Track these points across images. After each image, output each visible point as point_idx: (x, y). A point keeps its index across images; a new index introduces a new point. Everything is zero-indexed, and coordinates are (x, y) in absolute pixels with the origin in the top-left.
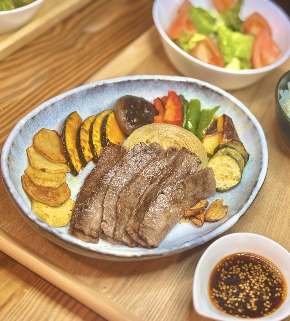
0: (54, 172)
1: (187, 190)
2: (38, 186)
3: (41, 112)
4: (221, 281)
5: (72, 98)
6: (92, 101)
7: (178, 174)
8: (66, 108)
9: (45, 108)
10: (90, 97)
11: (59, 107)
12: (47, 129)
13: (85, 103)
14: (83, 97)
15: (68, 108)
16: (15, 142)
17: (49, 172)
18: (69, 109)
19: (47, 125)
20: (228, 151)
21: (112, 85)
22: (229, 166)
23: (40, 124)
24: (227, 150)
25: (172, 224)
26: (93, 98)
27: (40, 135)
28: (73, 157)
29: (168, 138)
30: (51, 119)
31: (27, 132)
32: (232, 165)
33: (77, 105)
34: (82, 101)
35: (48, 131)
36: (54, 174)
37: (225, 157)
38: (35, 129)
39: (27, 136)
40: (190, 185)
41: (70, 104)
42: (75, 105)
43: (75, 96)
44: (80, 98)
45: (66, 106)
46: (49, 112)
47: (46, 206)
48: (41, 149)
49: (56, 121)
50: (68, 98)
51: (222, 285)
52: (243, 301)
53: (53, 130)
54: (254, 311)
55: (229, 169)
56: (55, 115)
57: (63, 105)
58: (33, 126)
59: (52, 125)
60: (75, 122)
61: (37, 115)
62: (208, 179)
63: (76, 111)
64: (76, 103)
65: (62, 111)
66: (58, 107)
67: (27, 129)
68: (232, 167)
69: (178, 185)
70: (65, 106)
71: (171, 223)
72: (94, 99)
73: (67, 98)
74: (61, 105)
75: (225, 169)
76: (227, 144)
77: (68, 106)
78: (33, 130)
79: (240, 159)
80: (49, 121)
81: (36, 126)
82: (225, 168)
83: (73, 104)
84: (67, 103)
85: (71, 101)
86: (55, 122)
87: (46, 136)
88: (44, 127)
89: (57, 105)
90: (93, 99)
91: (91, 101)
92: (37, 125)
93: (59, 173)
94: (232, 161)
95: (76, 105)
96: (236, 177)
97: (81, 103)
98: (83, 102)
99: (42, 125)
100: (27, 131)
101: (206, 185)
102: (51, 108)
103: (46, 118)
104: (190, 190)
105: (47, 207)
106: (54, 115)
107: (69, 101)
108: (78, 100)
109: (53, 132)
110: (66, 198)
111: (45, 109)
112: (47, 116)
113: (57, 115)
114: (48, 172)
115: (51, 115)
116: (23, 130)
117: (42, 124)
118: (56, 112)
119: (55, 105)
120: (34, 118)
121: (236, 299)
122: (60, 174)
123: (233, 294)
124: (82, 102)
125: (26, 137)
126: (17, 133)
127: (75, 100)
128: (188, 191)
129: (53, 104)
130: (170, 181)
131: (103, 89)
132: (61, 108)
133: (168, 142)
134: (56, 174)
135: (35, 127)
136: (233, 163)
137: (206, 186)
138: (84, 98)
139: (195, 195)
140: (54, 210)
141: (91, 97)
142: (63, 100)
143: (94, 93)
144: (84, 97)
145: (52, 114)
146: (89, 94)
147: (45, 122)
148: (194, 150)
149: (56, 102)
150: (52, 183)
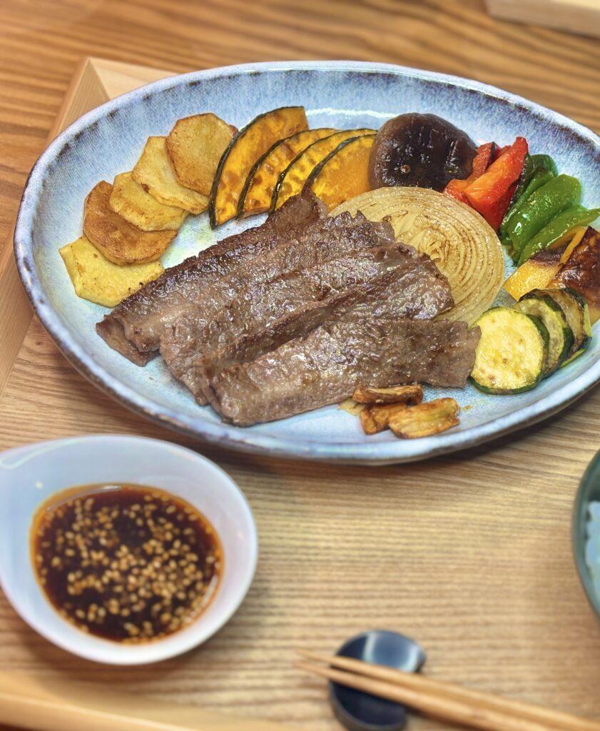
0: (161, 201)
1: (386, 347)
2: (112, 212)
3: (219, 79)
4: (121, 510)
5: (308, 78)
6: (354, 101)
7: (384, 306)
8: (285, 94)
9: (234, 74)
10: (351, 90)
11: (270, 86)
12: (218, 118)
13: (335, 97)
14: (333, 84)
15: (292, 95)
16: (122, 113)
17: (154, 197)
18: (291, 99)
19: (225, 110)
20: (540, 308)
21: (411, 82)
22: (521, 340)
23: (209, 102)
24: (539, 305)
25: (313, 401)
26: (357, 94)
27: (195, 122)
28: (227, 189)
29: (437, 230)
30: (242, 103)
31: (168, 107)
32: (529, 340)
33: (315, 97)
34: (330, 92)
35: (220, 123)
36: (160, 204)
37: (523, 318)
38: (192, 108)
39: (164, 115)
40: (399, 340)
41: (300, 89)
42: (310, 95)
43: (317, 76)
44: (327, 84)
45: (286, 89)
46: (240, 85)
47: (97, 253)
48: (175, 149)
49: (251, 111)
50: (298, 74)
51: (109, 514)
52: (85, 563)
53: (231, 126)
54: (65, 590)
55: (520, 348)
56: (255, 98)
57: (280, 84)
58: (190, 100)
59: (238, 115)
60: (284, 126)
61: (205, 80)
62: (450, 347)
63: (302, 107)
64: (313, 91)
65: (274, 97)
66: (267, 84)
67: (171, 100)
68: (528, 347)
69: (369, 329)
70: (284, 88)
71: (311, 397)
72: (361, 97)
73: (293, 73)
74: (276, 83)
75: (510, 344)
76: (551, 295)
77: (294, 91)
78: (185, 107)
79: (558, 338)
80: (235, 105)
81: (196, 103)
82: (511, 342)
83: (305, 91)
84: (292, 83)
85: (303, 82)
86: (247, 112)
87: (206, 131)
88: (217, 113)
89: (266, 79)
90: (358, 98)
91: (352, 100)
92: (200, 102)
93: (171, 206)
94: (533, 332)
95: (313, 95)
96: (526, 371)
97: (326, 95)
98: (332, 95)
99: (213, 107)
100: (168, 103)
101: (440, 357)
102: (249, 79)
103: (228, 96)
104: (393, 351)
105: (96, 256)
106: (252, 98)
107: (298, 81)
108: (321, 88)
109: (228, 129)
110: (143, 256)
111: (232, 78)
112: (233, 92)
113: (258, 99)
114: (151, 195)
115: (244, 93)
116: (157, 98)
117: (215, 105)
118: (258, 92)
119: (261, 77)
120: (198, 86)
121: (82, 547)
122: (172, 209)
123: (96, 540)
124: (330, 95)
125: (161, 115)
126: (137, 97)
127: (315, 84)
128: (388, 350)
129: (257, 74)
130: (360, 314)
131: (388, 83)
132: (275, 88)
133: (430, 237)
134: (163, 204)
135: (194, 105)
136: (533, 338)
137: (442, 359)
138: (337, 88)
139: (402, 367)
140: (107, 268)
141: (355, 92)
142: (284, 74)
143: (364, 86)
144: (338, 85)
145: (247, 94)
146: (352, 83)
147: (224, 104)
148: (472, 276)
149: (266, 73)
150: (140, 217)
